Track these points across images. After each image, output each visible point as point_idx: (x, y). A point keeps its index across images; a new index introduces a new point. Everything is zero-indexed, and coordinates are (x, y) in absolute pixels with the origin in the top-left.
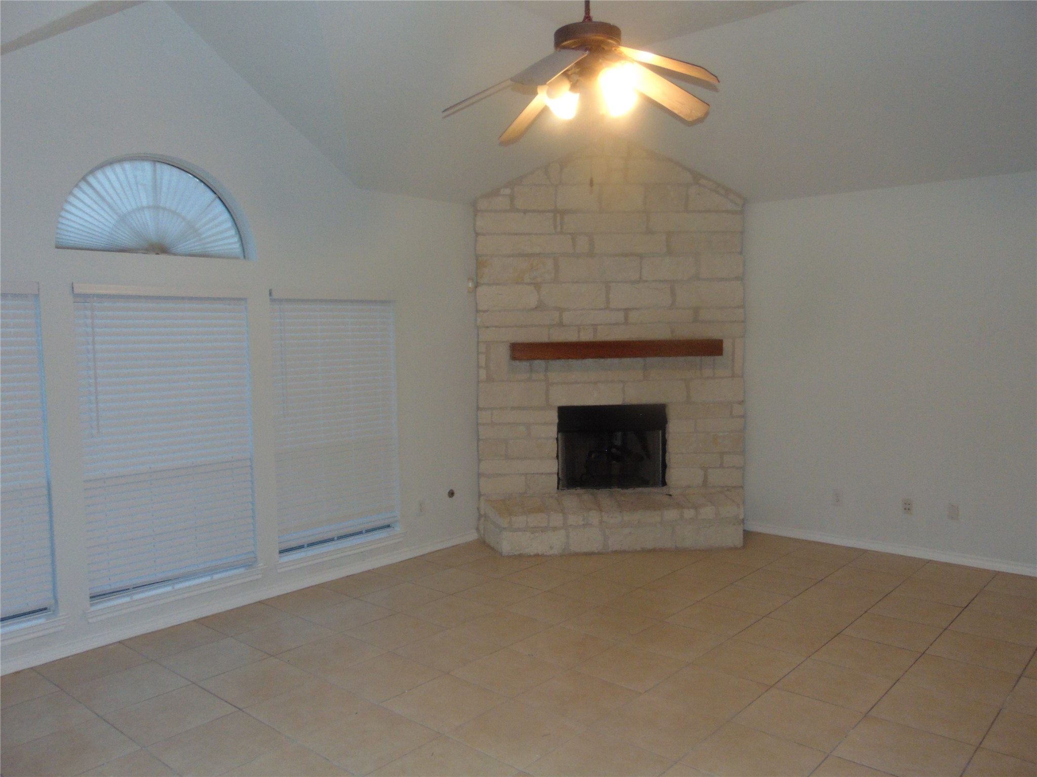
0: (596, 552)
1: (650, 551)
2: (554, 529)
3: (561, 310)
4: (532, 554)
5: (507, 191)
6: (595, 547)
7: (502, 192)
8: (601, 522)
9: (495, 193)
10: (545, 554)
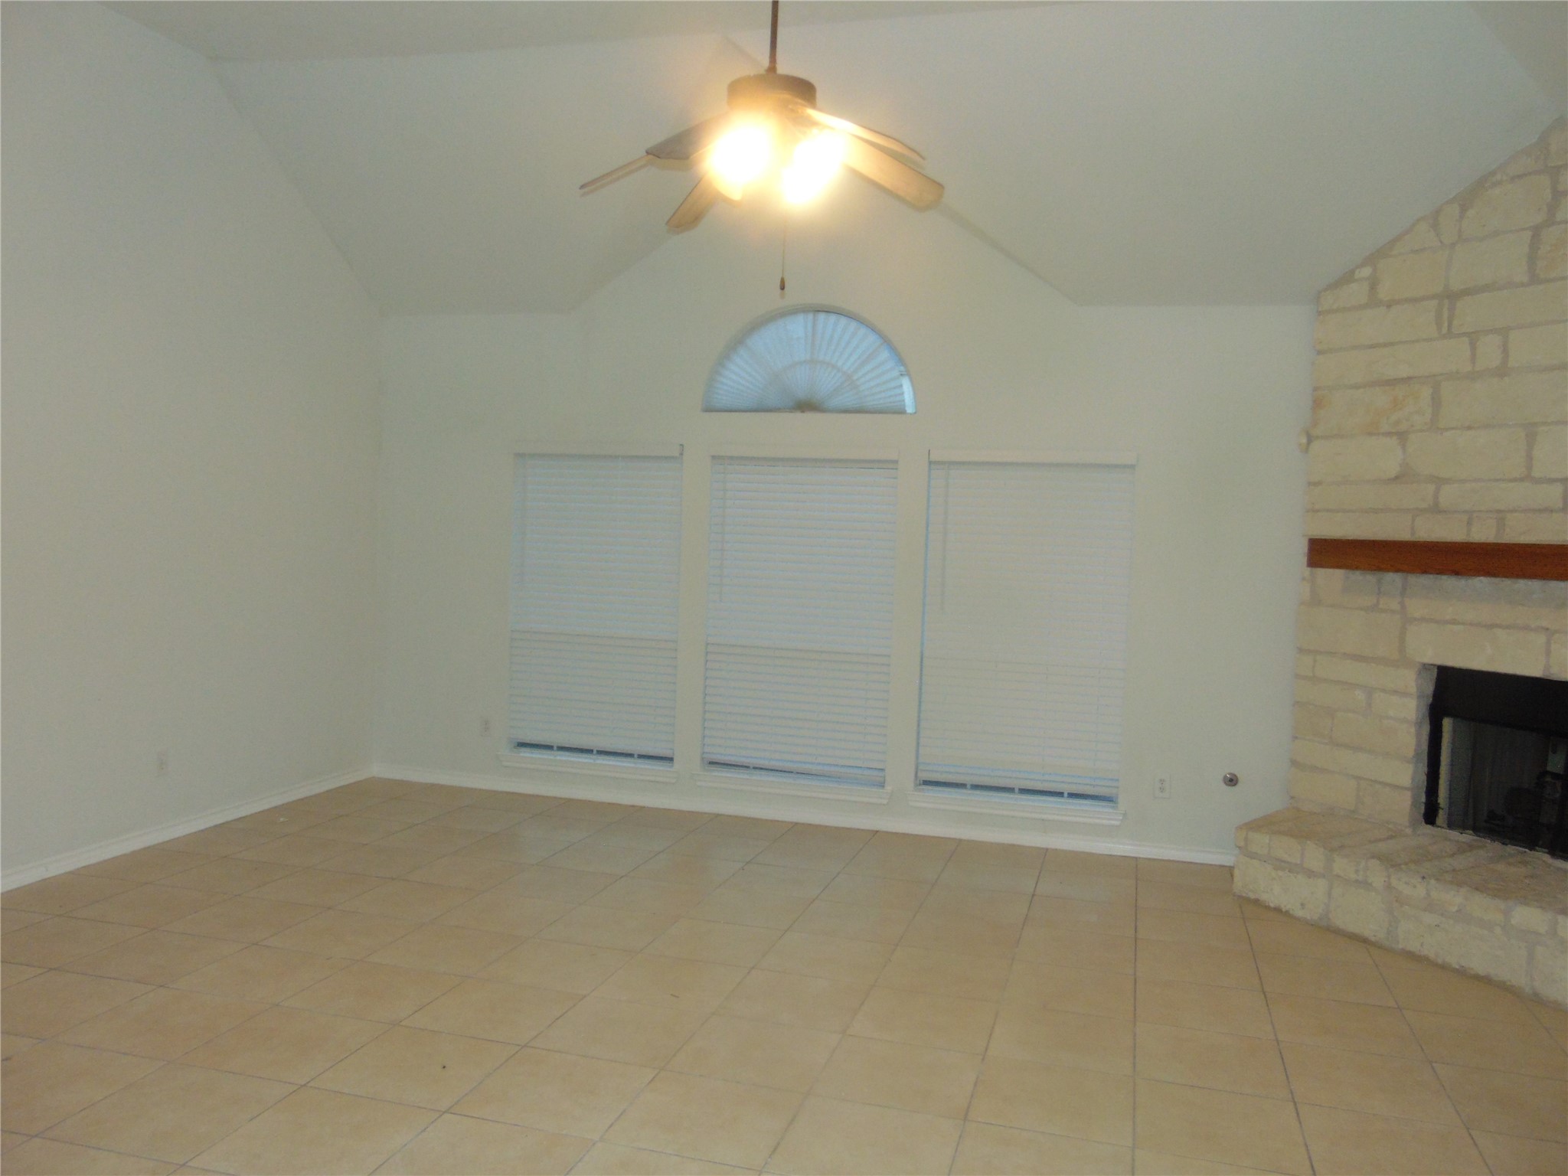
0: (1373, 939)
1: (1477, 978)
2: (1310, 874)
3: (1439, 482)
4: (1272, 905)
5: (1366, 272)
6: (1372, 928)
7: (1358, 274)
8: (1389, 887)
9: (1348, 278)
10: (1291, 912)
